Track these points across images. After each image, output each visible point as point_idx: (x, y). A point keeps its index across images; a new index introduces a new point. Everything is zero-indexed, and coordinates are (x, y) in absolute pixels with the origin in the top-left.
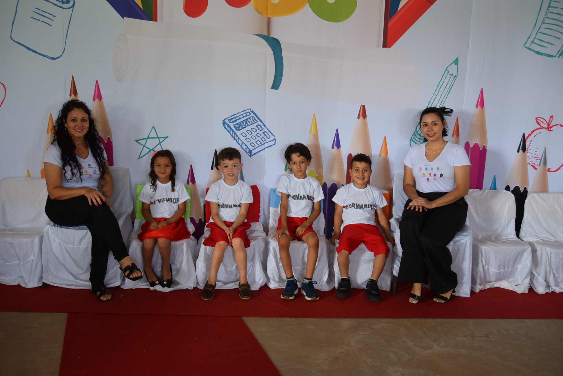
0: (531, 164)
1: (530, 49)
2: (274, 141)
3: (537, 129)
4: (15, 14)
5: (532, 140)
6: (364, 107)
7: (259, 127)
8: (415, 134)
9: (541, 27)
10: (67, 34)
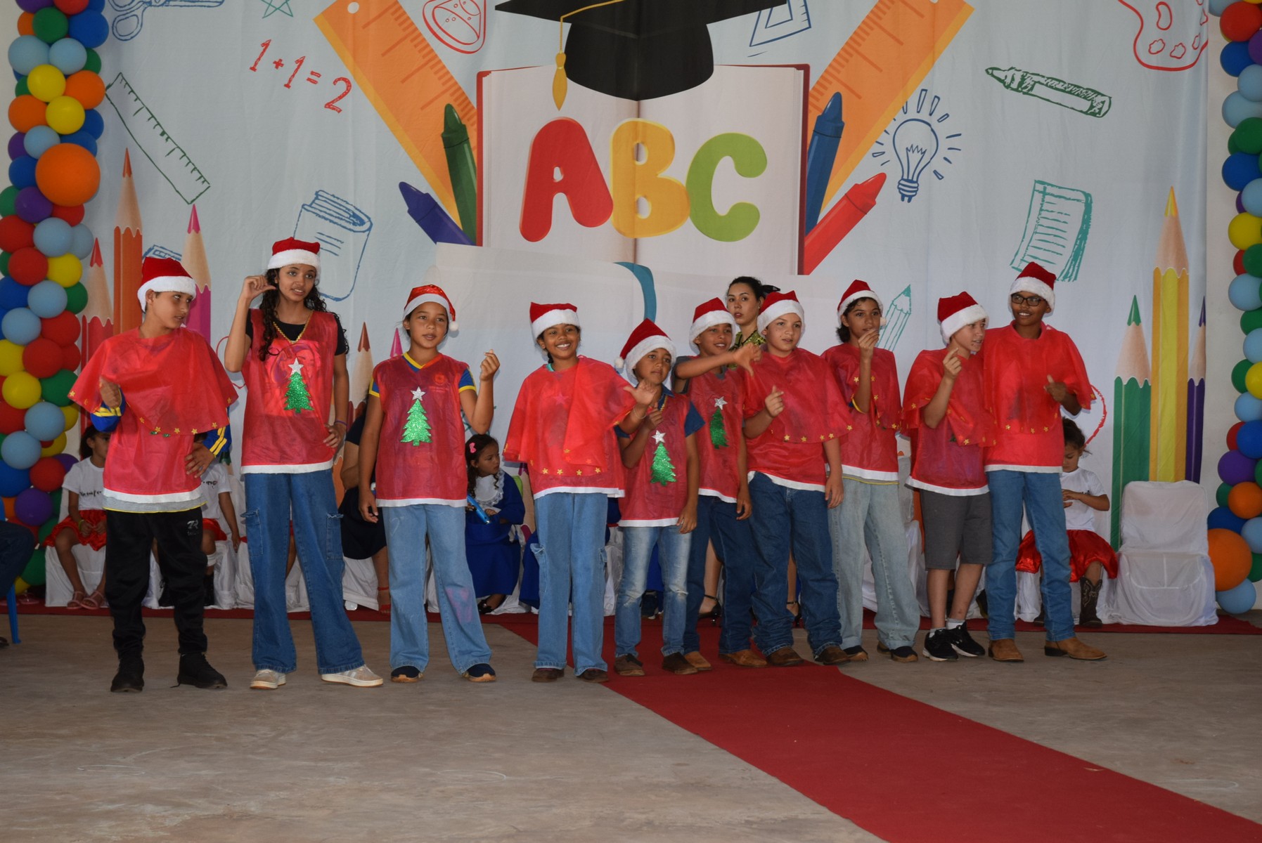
9: (1033, 238)
10: (359, 266)
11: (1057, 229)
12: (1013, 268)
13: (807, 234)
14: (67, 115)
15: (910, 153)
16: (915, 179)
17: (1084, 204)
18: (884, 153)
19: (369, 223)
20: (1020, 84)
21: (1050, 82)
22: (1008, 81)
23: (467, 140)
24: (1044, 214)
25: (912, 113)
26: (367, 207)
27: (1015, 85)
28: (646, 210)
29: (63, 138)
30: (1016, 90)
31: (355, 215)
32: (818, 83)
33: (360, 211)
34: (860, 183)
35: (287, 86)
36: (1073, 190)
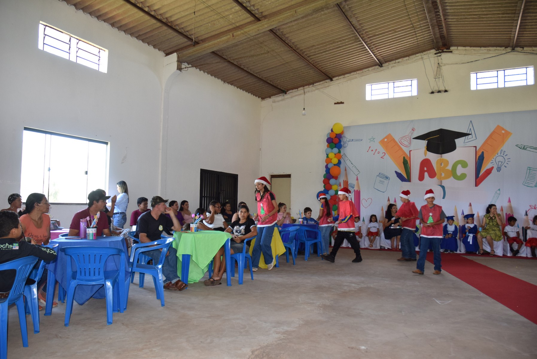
5: (529, 212)
6: (470, 203)
9: (528, 179)
10: (387, 186)
12: (523, 185)
13: (477, 179)
14: (335, 161)
15: (499, 163)
16: (500, 168)
18: (493, 162)
19: (389, 178)
20: (524, 148)
21: (530, 147)
22: (521, 147)
23: (408, 163)
24: (530, 174)
25: (499, 154)
26: (388, 175)
27: (522, 148)
28: (443, 175)
29: (334, 165)
30: (523, 149)
31: (386, 177)
32: (479, 150)
34: (488, 168)
35: (374, 154)
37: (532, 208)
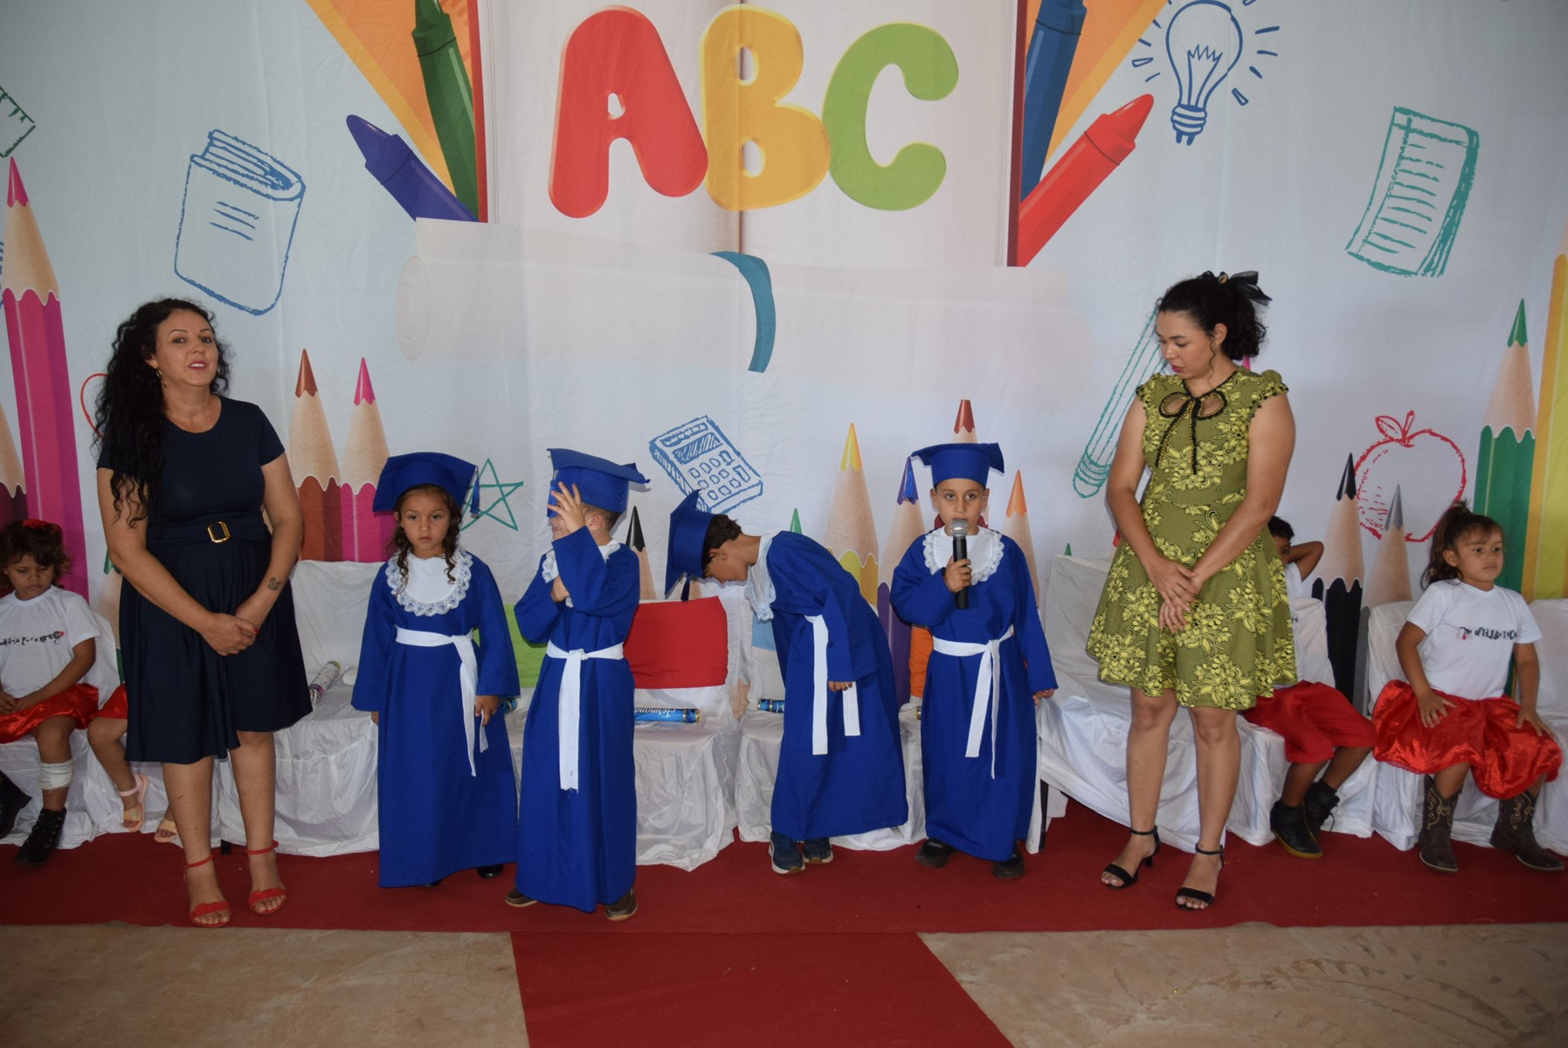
0: (1368, 525)
1: (1361, 258)
2: (760, 486)
3: (1379, 444)
4: (182, 219)
5: (1367, 471)
6: (968, 403)
7: (724, 455)
8: (1084, 463)
9: (1385, 206)
10: (287, 257)
11: (1423, 190)
12: (1350, 253)
13: (1022, 200)
15: (1194, 61)
16: (1200, 105)
17: (1465, 150)
18: (1151, 59)
19: (299, 185)
23: (453, 41)
26: (288, 156)
28: (757, 162)
31: (273, 172)
33: (282, 165)
34: (1109, 112)
36: (1452, 125)
37: (1392, 439)
